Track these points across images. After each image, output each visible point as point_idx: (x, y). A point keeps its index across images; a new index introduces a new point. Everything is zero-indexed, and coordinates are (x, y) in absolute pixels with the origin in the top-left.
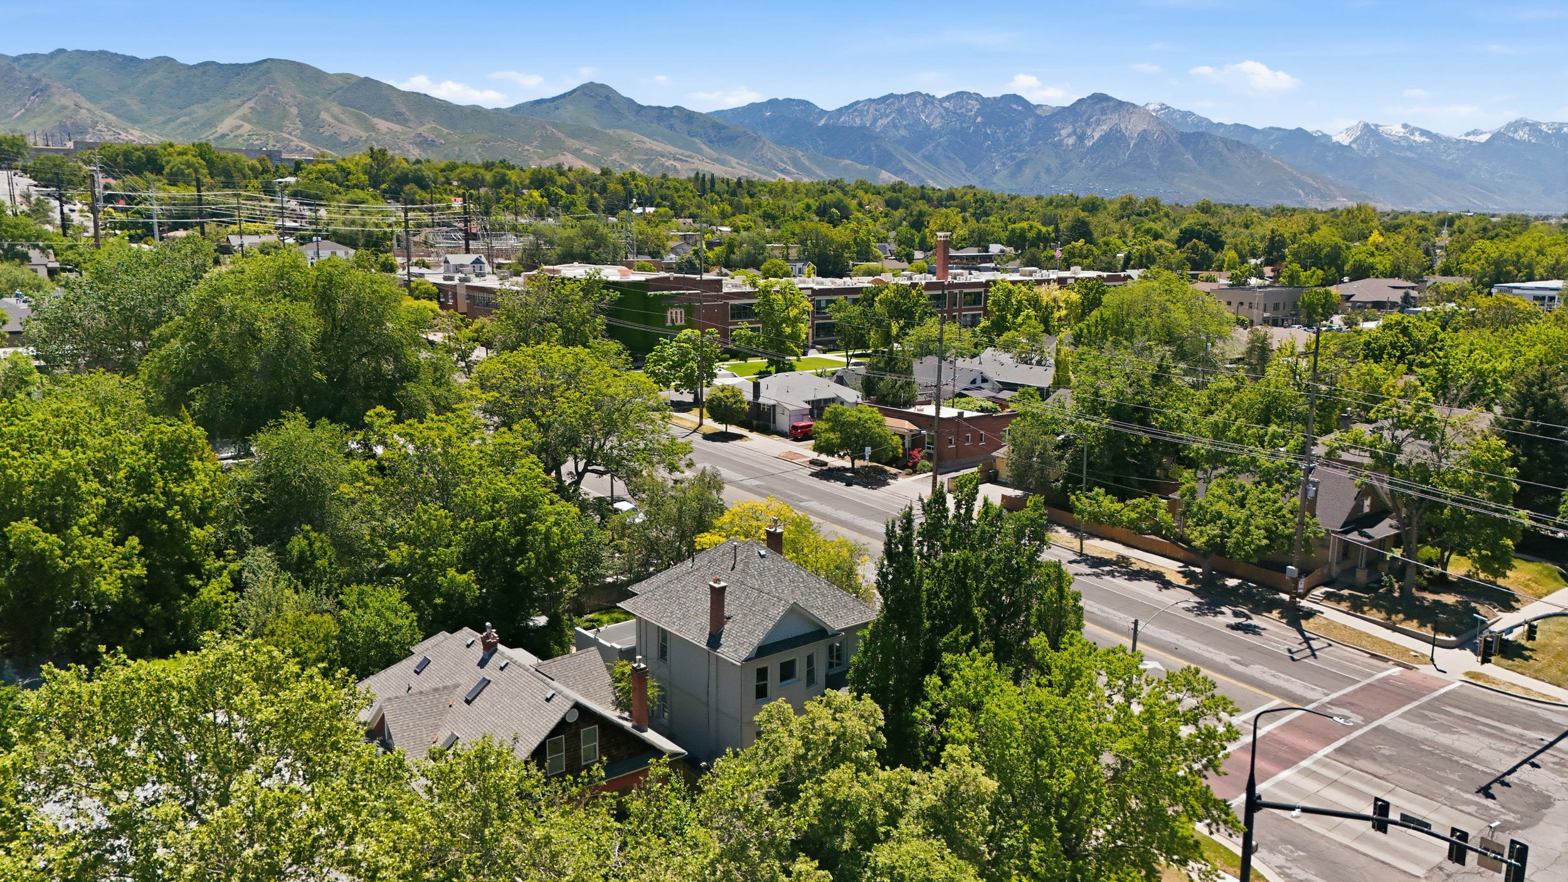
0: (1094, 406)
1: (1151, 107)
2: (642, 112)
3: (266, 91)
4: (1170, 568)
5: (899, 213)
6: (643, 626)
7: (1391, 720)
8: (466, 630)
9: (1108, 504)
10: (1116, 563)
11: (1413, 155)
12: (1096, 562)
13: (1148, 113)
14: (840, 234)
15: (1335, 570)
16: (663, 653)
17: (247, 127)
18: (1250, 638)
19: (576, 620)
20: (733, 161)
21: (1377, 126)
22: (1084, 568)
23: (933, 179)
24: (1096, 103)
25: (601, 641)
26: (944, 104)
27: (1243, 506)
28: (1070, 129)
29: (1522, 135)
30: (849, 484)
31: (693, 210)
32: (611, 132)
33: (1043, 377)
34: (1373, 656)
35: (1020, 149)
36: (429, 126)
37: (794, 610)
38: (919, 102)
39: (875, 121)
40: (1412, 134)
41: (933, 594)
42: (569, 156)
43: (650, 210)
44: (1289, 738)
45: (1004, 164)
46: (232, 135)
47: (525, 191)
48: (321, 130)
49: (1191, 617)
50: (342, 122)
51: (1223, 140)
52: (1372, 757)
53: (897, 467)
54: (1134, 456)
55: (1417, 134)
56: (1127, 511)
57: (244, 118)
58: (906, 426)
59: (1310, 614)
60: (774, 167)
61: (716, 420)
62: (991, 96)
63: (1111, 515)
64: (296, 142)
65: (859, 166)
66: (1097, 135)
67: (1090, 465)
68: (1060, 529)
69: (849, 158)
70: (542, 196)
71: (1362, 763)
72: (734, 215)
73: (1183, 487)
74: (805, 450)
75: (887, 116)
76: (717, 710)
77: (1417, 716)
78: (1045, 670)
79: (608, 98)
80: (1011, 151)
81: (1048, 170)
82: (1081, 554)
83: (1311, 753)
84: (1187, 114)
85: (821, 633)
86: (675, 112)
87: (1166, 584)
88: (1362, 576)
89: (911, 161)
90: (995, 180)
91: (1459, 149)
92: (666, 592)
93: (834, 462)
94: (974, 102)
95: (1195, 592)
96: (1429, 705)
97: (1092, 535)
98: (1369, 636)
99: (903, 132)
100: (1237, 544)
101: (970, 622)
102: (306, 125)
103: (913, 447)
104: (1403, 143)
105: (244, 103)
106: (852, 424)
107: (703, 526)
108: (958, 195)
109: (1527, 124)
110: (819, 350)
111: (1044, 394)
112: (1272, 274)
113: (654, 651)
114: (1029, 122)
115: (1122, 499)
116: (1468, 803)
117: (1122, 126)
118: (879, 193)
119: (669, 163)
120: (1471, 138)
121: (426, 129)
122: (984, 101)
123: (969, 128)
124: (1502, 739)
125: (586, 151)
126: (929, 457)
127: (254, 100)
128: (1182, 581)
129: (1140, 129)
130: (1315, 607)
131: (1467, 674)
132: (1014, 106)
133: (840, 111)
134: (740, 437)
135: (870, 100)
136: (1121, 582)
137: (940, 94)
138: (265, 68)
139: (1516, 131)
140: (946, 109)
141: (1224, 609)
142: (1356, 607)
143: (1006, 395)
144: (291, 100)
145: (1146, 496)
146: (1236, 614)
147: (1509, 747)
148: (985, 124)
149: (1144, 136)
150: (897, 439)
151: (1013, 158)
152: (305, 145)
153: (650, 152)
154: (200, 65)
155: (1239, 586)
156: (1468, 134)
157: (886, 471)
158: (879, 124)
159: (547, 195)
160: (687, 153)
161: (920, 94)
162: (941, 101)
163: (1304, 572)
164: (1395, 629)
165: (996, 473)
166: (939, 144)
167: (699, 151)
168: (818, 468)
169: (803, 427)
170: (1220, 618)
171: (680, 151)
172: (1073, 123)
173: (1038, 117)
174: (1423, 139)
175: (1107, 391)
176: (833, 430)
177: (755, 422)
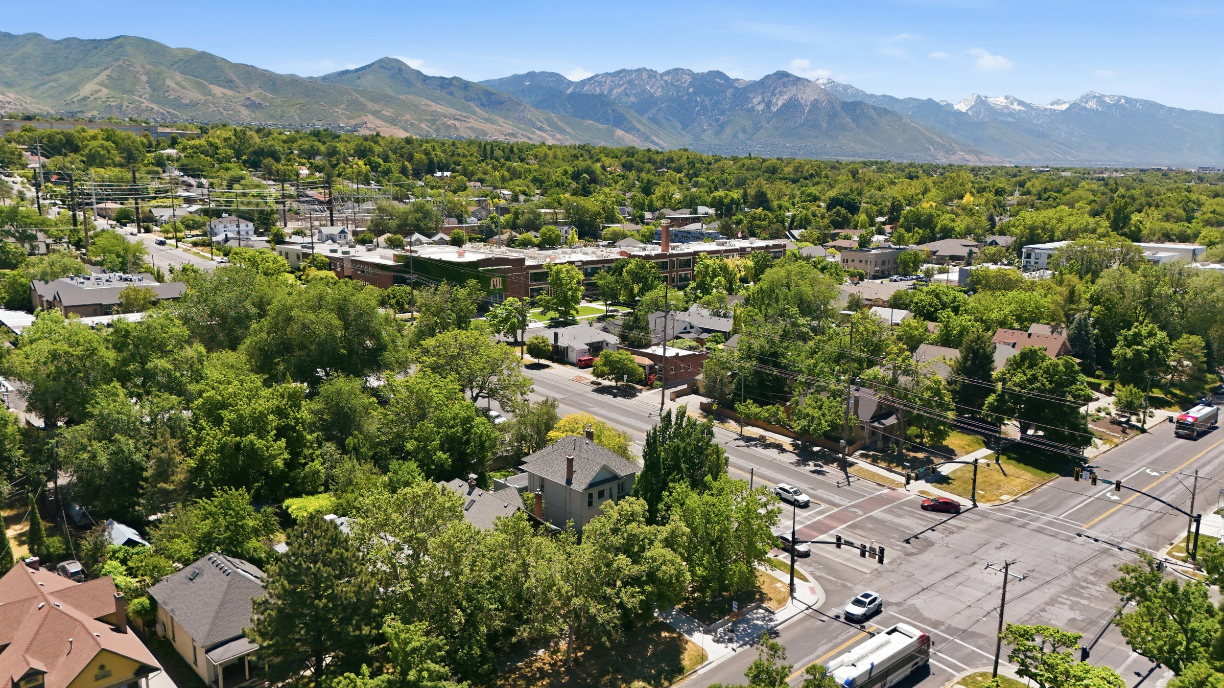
0: (748, 354)
1: (821, 81)
2: (428, 81)
3: (120, 63)
4: (786, 441)
5: (632, 175)
6: (531, 476)
7: (877, 513)
8: (457, 479)
9: (754, 409)
10: (759, 440)
11: (1013, 120)
12: (748, 439)
13: (818, 87)
14: (591, 203)
15: (868, 442)
16: (543, 488)
17: (105, 91)
18: (820, 477)
20: (501, 120)
21: (986, 97)
22: (742, 443)
23: (656, 136)
24: (780, 79)
25: (508, 484)
26: (664, 78)
27: (820, 409)
28: (760, 98)
29: (1092, 104)
30: (615, 396)
31: (480, 175)
32: (403, 97)
33: (726, 325)
34: (878, 484)
35: (723, 113)
36: (256, 92)
37: (605, 468)
38: (645, 76)
39: (611, 90)
40: (1012, 104)
41: (665, 460)
42: (371, 117)
43: (448, 174)
44: (828, 522)
45: (711, 125)
46: (92, 98)
47: (350, 159)
48: (167, 94)
49: (793, 467)
50: (184, 88)
51: (874, 108)
52: (862, 528)
53: (642, 386)
54: (770, 381)
55: (1015, 104)
56: (763, 412)
57: (102, 84)
58: (647, 362)
59: (852, 464)
60: (533, 125)
61: (532, 356)
62: (700, 72)
63: (756, 414)
64: (146, 103)
65: (600, 126)
66: (780, 103)
67: (746, 386)
68: (731, 421)
69: (591, 119)
70: (366, 164)
71: (858, 531)
72: (511, 179)
73: (793, 399)
74: (587, 375)
75: (620, 86)
77: (889, 511)
78: (710, 489)
79: (400, 70)
80: (716, 115)
81: (744, 130)
82: (741, 435)
83: (836, 527)
84: (846, 87)
85: (615, 477)
86: (454, 82)
87: (782, 450)
88: (880, 444)
89: (640, 122)
90: (703, 137)
91: (1046, 116)
92: (543, 461)
93: (606, 383)
94: (687, 77)
95: (797, 454)
96: (897, 507)
97: (748, 424)
98: (878, 475)
99: (632, 99)
100: (814, 429)
101: (680, 471)
102: (154, 90)
103: (650, 374)
104: (1005, 111)
105: (102, 71)
106: (616, 361)
107: (549, 427)
108: (675, 158)
109: (1095, 97)
110: (587, 301)
111: (727, 336)
112: (890, 231)
113: (538, 488)
114: (729, 92)
115: (761, 406)
116: (898, 545)
117: (799, 96)
118: (617, 157)
119: (451, 122)
120: (1055, 107)
121: (254, 94)
122: (695, 77)
123: (683, 96)
124: (924, 520)
125: (384, 112)
126: (660, 379)
127: (110, 70)
128: (791, 449)
129: (812, 99)
130: (855, 461)
131: (920, 492)
132: (718, 80)
133: (584, 82)
134: (547, 366)
135: (607, 74)
136: (760, 450)
137: (660, 71)
138: (117, 44)
139: (1087, 102)
140: (666, 82)
141: (810, 463)
142: (874, 461)
143: (704, 336)
144: (140, 69)
145: (774, 405)
146: (815, 465)
147: (925, 523)
148: (695, 93)
149: (815, 104)
150: (641, 369)
151: (717, 120)
152: (154, 106)
153: (434, 113)
154: (64, 40)
155: (820, 451)
156: (1052, 104)
157: (635, 388)
158: (614, 92)
159: (369, 163)
160: (464, 114)
161: (645, 69)
162: (662, 75)
163: (850, 443)
164: (891, 471)
165: (697, 388)
166: (660, 109)
167: (474, 113)
168: (596, 387)
169: (585, 360)
170: (807, 467)
171: (459, 113)
172: (763, 93)
173: (736, 88)
174: (1020, 108)
175: (756, 345)
176: (605, 365)
177: (555, 357)
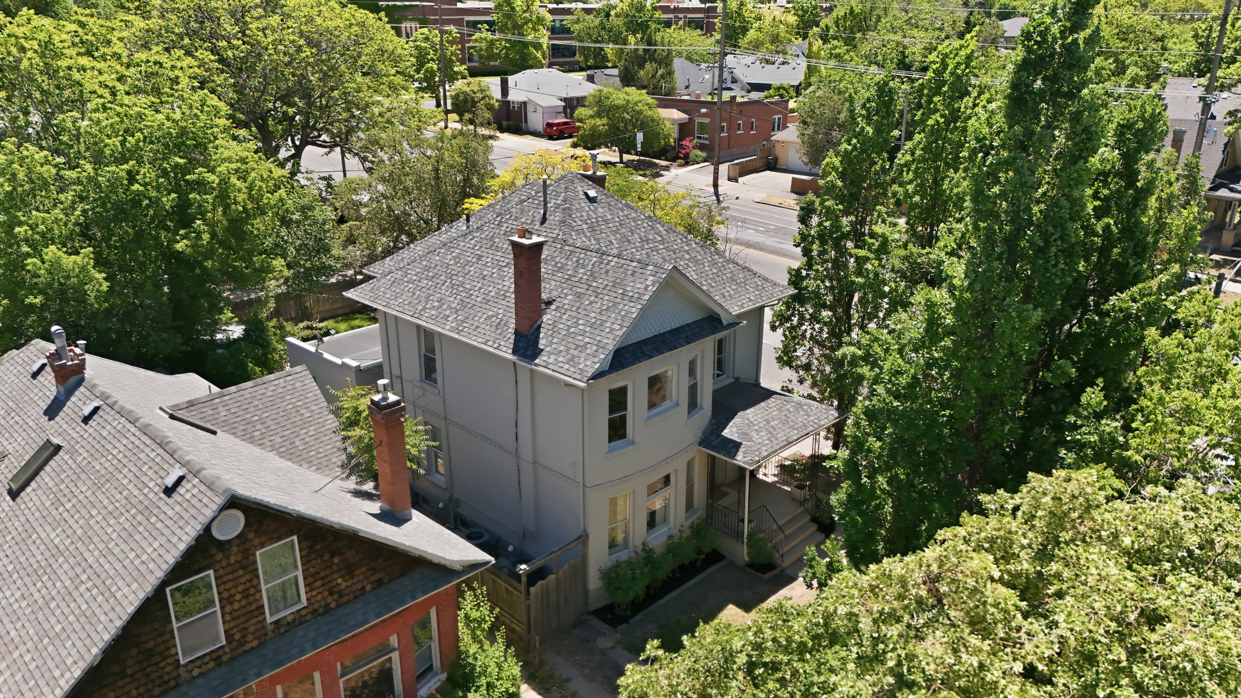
6: (394, 328)
16: (429, 367)
19: (289, 327)
25: (326, 356)
37: (671, 283)
53: (666, 160)
74: (563, 148)
76: (535, 462)
85: (710, 321)
92: (427, 269)
103: (683, 136)
113: (413, 368)
157: (657, 163)
165: (776, 159)
169: (558, 124)
